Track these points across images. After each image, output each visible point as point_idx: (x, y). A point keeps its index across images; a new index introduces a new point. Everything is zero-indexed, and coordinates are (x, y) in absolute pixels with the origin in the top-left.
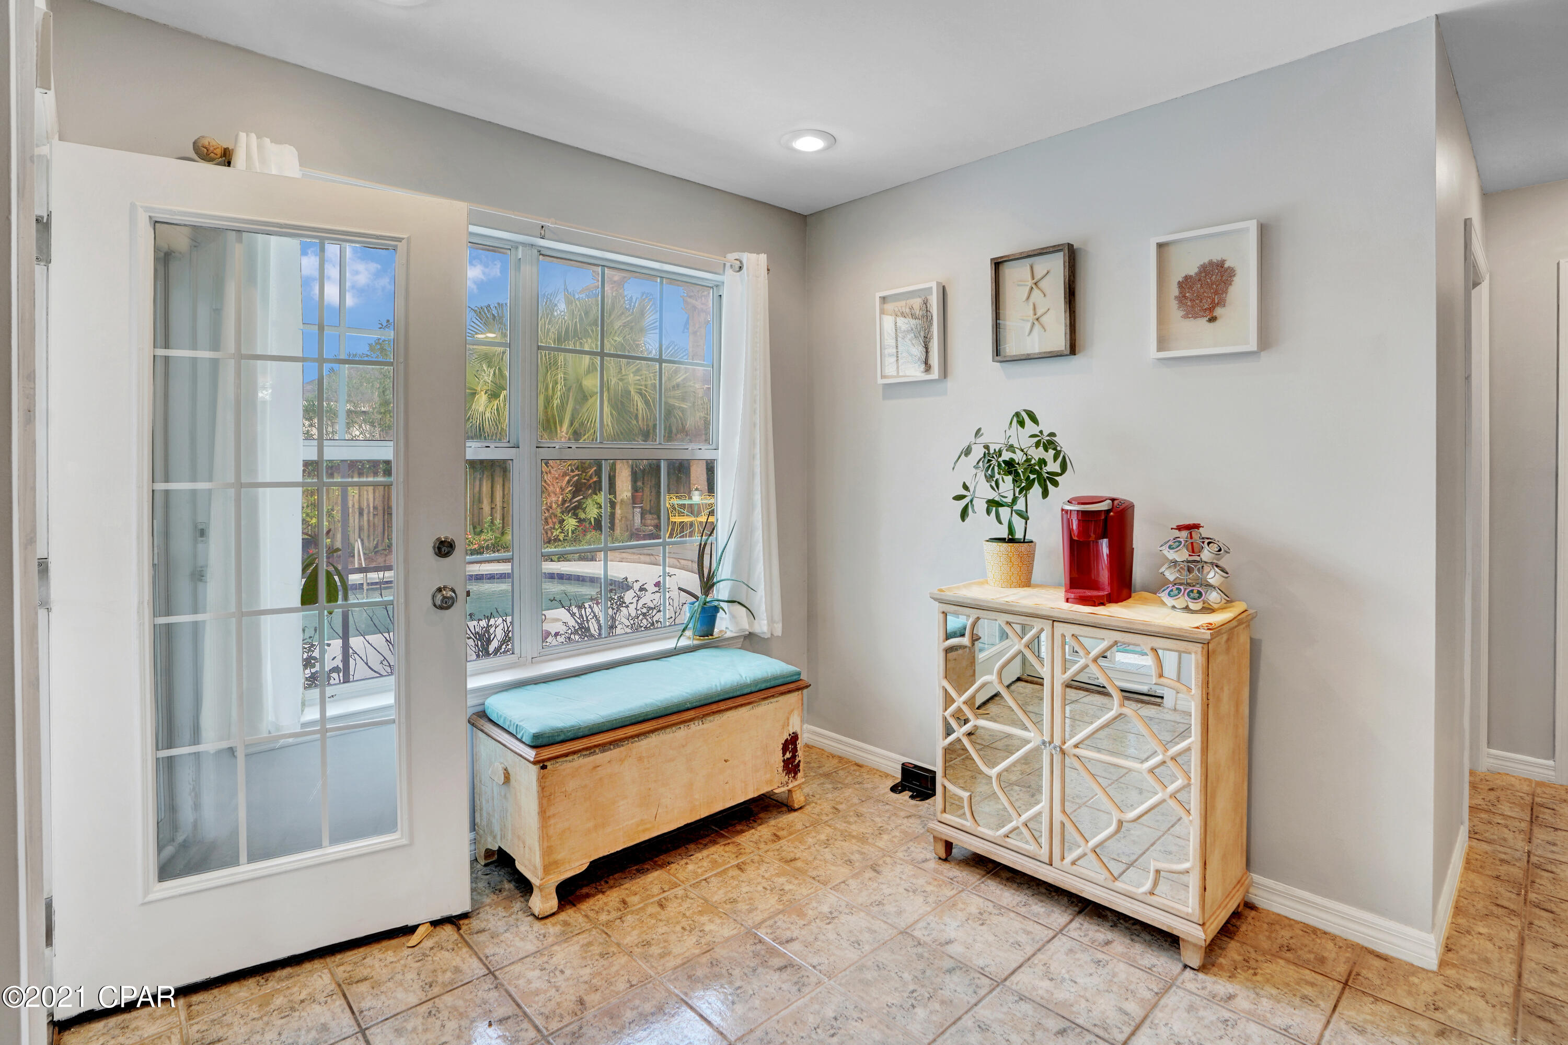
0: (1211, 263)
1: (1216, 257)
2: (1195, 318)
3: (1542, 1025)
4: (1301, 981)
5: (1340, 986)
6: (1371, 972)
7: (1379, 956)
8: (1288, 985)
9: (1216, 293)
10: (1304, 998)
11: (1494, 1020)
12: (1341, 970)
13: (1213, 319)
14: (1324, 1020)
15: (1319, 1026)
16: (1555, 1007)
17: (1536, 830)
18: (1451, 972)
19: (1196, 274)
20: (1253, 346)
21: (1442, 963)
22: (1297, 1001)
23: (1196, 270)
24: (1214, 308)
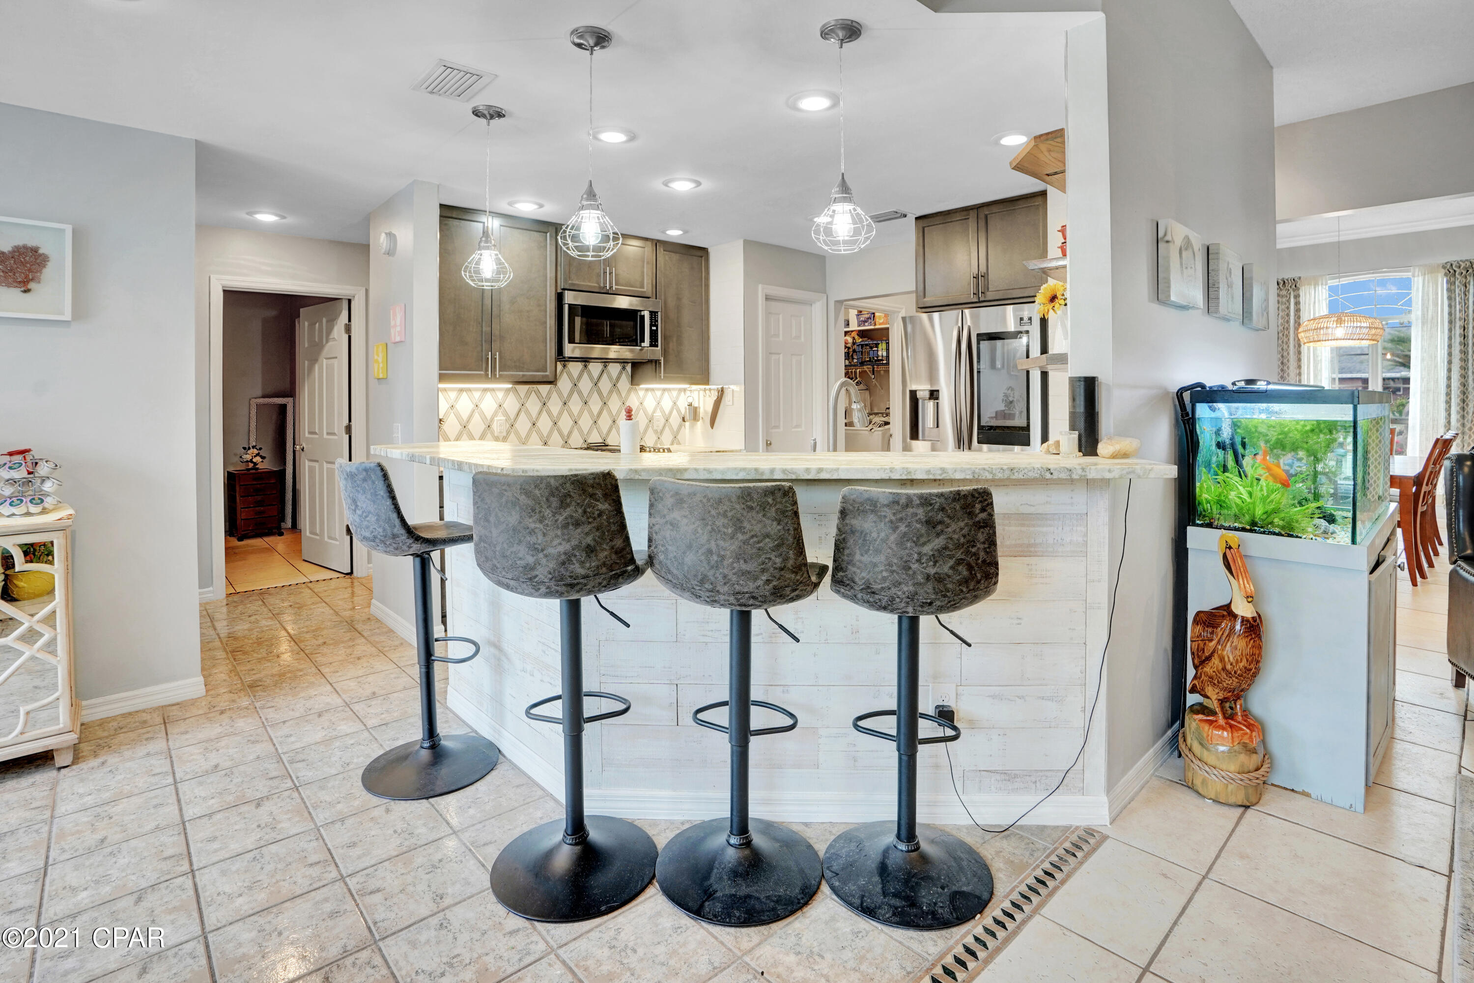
0: (25, 247)
1: (31, 243)
2: (9, 287)
3: (258, 688)
4: (139, 736)
5: (163, 726)
6: (175, 712)
7: (173, 705)
8: (134, 740)
9: (30, 270)
10: (147, 739)
11: (239, 697)
12: (159, 720)
13: (27, 291)
14: (165, 740)
15: (165, 743)
16: (260, 681)
17: (216, 624)
18: (210, 693)
19: (10, 252)
20: (68, 316)
21: (207, 691)
22: (145, 742)
23: (10, 249)
24: (28, 282)
